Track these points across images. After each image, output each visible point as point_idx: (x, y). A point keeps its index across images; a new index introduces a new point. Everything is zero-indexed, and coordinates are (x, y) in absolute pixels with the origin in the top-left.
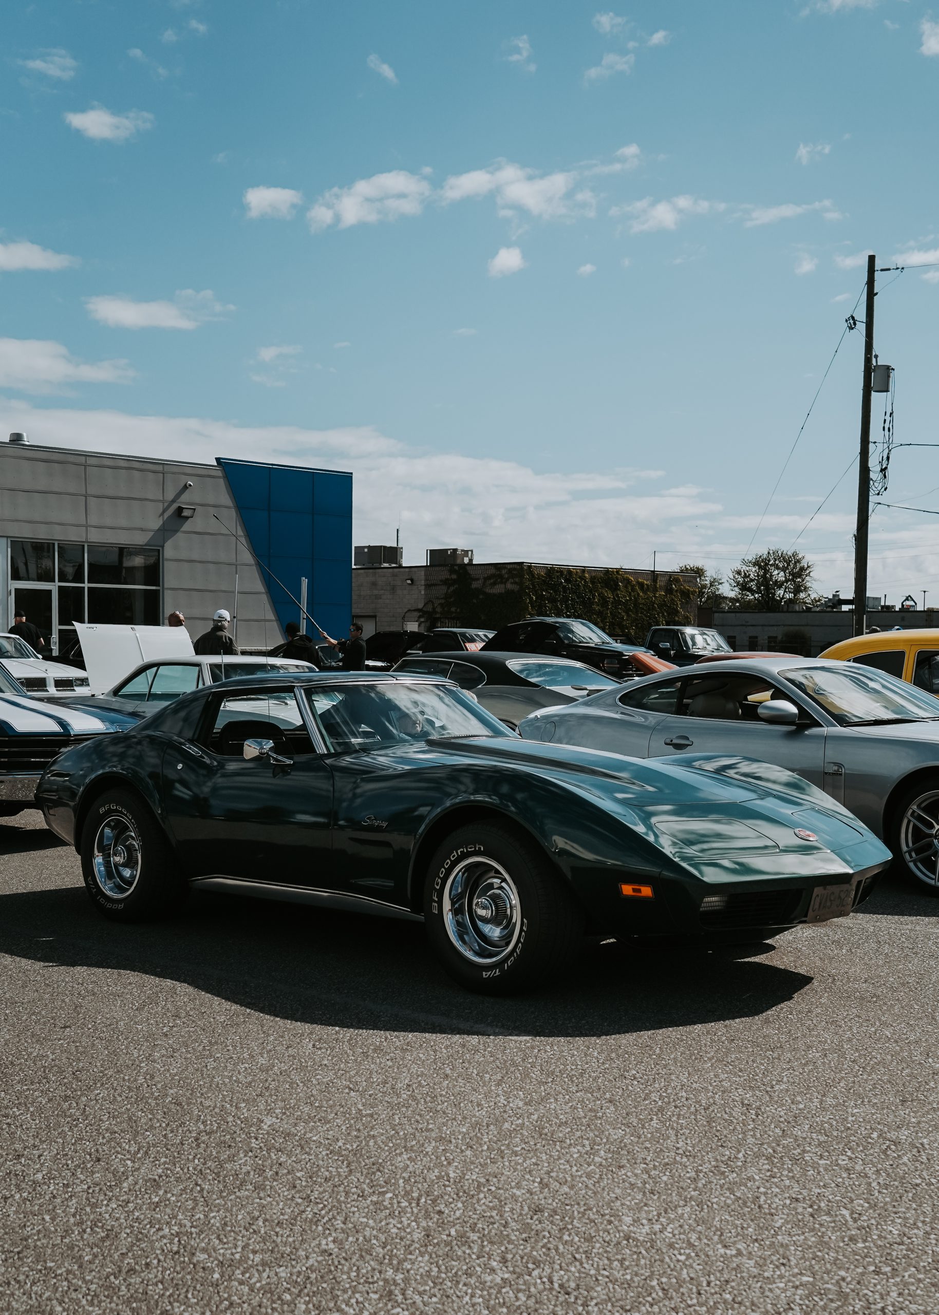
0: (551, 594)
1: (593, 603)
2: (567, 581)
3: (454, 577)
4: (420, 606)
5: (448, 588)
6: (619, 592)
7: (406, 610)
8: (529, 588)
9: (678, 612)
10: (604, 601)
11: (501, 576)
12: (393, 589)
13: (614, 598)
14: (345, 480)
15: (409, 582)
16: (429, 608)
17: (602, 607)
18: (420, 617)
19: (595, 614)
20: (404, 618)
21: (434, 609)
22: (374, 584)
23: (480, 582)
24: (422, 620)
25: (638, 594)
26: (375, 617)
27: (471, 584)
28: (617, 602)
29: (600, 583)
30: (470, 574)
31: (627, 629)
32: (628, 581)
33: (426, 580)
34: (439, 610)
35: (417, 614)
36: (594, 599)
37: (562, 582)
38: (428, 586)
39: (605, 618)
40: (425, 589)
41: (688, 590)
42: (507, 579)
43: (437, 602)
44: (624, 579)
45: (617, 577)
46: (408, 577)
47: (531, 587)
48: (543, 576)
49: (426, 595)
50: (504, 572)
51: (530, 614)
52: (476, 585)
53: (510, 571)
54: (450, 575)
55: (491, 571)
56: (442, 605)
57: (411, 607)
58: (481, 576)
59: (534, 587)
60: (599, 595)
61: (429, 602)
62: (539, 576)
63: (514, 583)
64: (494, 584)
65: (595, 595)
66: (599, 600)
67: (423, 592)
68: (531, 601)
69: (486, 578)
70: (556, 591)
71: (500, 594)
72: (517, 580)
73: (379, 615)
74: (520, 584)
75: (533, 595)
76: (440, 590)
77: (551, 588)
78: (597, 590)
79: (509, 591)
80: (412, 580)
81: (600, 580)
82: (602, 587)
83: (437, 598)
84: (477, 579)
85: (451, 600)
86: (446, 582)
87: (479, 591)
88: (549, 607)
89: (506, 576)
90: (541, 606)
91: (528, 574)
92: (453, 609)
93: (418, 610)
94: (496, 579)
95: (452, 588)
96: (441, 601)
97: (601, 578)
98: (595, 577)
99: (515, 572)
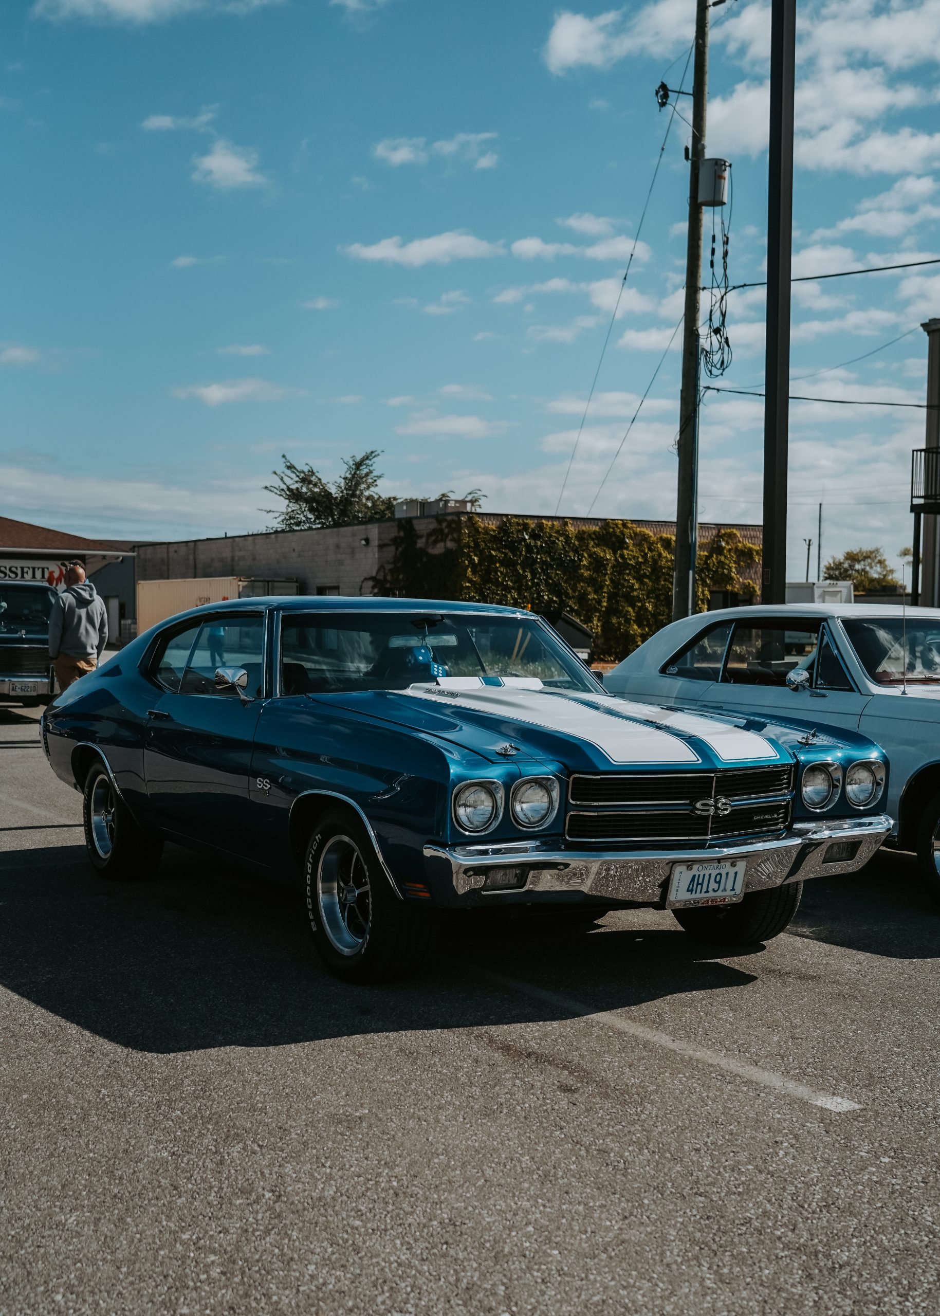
0: (506, 554)
1: (579, 567)
2: (534, 536)
3: (402, 534)
4: (374, 574)
5: (397, 549)
6: (625, 552)
7: (362, 578)
8: (469, 547)
9: (732, 579)
10: (598, 564)
11: (441, 531)
12: (353, 552)
13: (616, 560)
15: (363, 542)
16: (381, 577)
18: (373, 587)
19: (584, 582)
21: (385, 577)
22: (338, 546)
23: (424, 540)
24: (376, 591)
25: (660, 555)
26: (337, 588)
27: (416, 543)
28: (621, 567)
29: (593, 539)
30: (414, 530)
31: (640, 601)
32: (645, 538)
33: (380, 539)
34: (389, 578)
36: (581, 560)
37: (525, 540)
38: (381, 547)
39: (602, 587)
40: (379, 552)
41: (750, 549)
42: (447, 536)
43: (389, 567)
44: (636, 534)
45: (622, 532)
46: (364, 537)
47: (472, 544)
48: (494, 531)
49: (379, 558)
50: (444, 525)
51: (470, 581)
52: (421, 543)
53: (450, 524)
54: (399, 532)
55: (433, 525)
56: (391, 570)
57: (366, 575)
58: (425, 532)
59: (477, 545)
60: (590, 556)
61: (381, 568)
62: (486, 530)
63: (453, 540)
64: (435, 542)
65: (583, 556)
66: (590, 563)
67: (376, 556)
68: (473, 565)
69: (429, 535)
70: (515, 550)
71: (440, 555)
72: (455, 535)
73: (341, 585)
74: (458, 541)
75: (476, 555)
76: (391, 552)
77: (505, 547)
78: (587, 550)
79: (448, 551)
80: (367, 540)
81: (594, 536)
82: (597, 545)
83: (388, 563)
84: (421, 536)
85: (399, 565)
86: (395, 541)
87: (423, 551)
88: (502, 573)
89: (446, 531)
90: (488, 571)
91: (468, 528)
92: (401, 577)
93: (372, 578)
94: (437, 535)
95: (400, 549)
96: (391, 566)
97: (594, 532)
98: (584, 532)
99: (454, 526)
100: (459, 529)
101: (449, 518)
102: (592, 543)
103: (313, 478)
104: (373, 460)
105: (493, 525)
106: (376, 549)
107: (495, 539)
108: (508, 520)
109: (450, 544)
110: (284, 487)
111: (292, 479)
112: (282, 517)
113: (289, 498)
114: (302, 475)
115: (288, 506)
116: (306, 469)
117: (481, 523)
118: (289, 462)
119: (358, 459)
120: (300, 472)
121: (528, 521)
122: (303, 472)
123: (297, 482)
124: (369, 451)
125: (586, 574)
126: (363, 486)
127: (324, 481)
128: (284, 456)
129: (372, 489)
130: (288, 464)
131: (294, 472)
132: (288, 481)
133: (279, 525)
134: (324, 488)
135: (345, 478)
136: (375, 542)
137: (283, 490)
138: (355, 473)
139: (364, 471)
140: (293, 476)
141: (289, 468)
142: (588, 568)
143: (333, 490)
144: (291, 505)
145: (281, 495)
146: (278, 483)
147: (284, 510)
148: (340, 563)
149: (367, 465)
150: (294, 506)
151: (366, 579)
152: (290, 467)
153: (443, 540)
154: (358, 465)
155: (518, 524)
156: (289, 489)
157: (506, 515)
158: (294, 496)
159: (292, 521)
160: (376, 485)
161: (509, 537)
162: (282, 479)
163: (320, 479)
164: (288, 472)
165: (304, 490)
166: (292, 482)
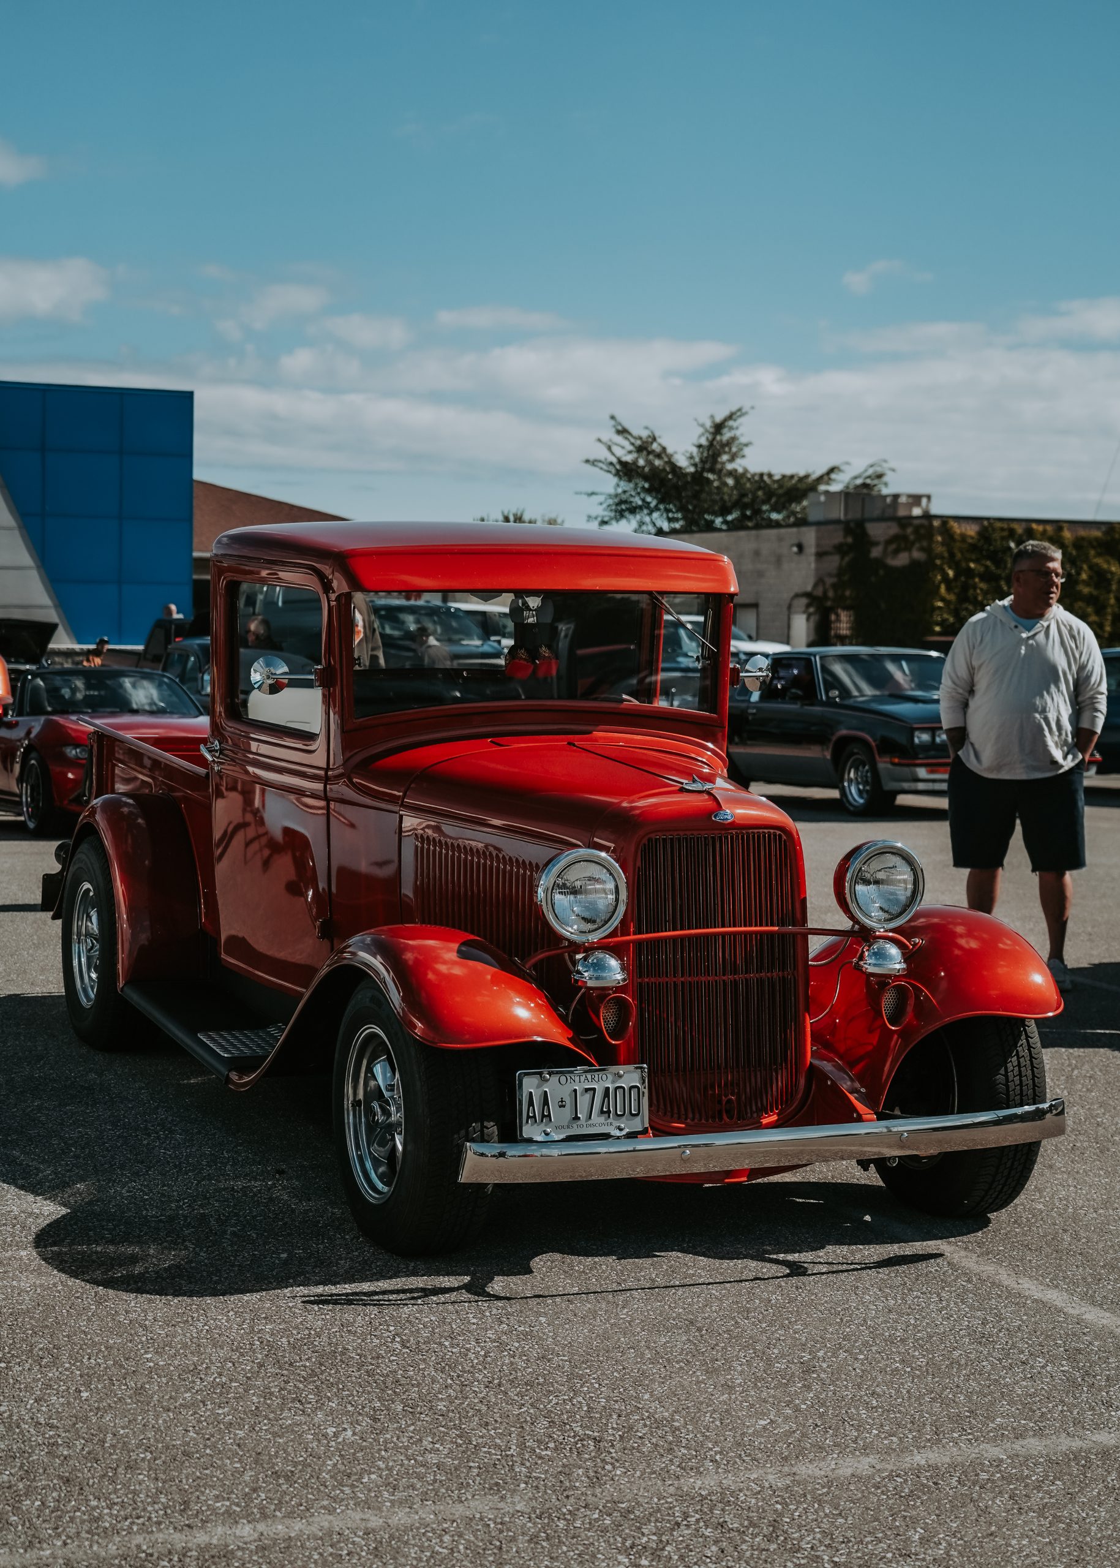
0: (987, 567)
3: (850, 540)
4: (809, 588)
5: (842, 558)
7: (792, 594)
8: (942, 558)
11: (905, 538)
12: (779, 561)
14: (190, 395)
15: (795, 549)
16: (819, 592)
17: (1097, 587)
18: (808, 606)
20: (790, 607)
21: (825, 592)
22: (757, 553)
23: (880, 548)
24: (811, 610)
26: (755, 606)
27: (869, 552)
33: (818, 545)
34: (831, 594)
35: (804, 601)
36: (1079, 574)
38: (820, 555)
40: (817, 561)
42: (913, 543)
43: (830, 581)
46: (796, 541)
47: (946, 555)
48: (972, 538)
49: (817, 569)
50: (909, 530)
51: (943, 600)
52: (876, 552)
53: (917, 529)
54: (845, 537)
55: (893, 529)
56: (834, 586)
57: (797, 589)
58: (882, 539)
59: (952, 555)
60: (1091, 567)
61: (820, 581)
62: (964, 537)
63: (922, 549)
64: (896, 552)
65: (1081, 568)
66: (1090, 577)
67: (813, 566)
68: (945, 579)
69: (889, 542)
70: (999, 562)
71: (904, 568)
72: (925, 544)
73: (761, 602)
74: (928, 550)
75: (950, 568)
76: (834, 562)
77: (988, 558)
78: (1087, 560)
79: (914, 564)
80: (800, 547)
81: (1095, 543)
82: (1099, 555)
83: (830, 575)
84: (877, 544)
85: (846, 578)
86: (840, 549)
87: (880, 563)
88: (981, 590)
89: (912, 537)
90: (965, 588)
91: (941, 534)
92: (848, 593)
93: (807, 595)
94: (900, 543)
95: (847, 559)
96: (834, 580)
97: (1097, 539)
98: (1083, 539)
99: (922, 531)
100: (930, 536)
101: (916, 522)
102: (1092, 552)
103: (655, 446)
104: (740, 421)
105: (971, 530)
106: (812, 559)
107: (974, 547)
108: (990, 524)
109: (917, 555)
110: (614, 460)
111: (623, 447)
112: (611, 501)
113: (617, 474)
114: (638, 443)
115: (618, 485)
116: (644, 434)
117: (957, 528)
118: (620, 424)
119: (718, 419)
120: (635, 438)
121: (1015, 526)
122: (640, 438)
123: (630, 452)
124: (734, 409)
125: (1086, 590)
126: (725, 457)
127: (670, 450)
128: (613, 418)
129: (738, 461)
130: (620, 428)
131: (626, 438)
132: (619, 452)
133: (606, 513)
134: (670, 459)
135: (700, 446)
136: (811, 549)
137: (611, 464)
138: (714, 439)
139: (727, 435)
140: (626, 444)
141: (619, 432)
142: (1086, 583)
143: (682, 462)
144: (622, 483)
145: (609, 471)
146: (603, 454)
147: (612, 491)
148: (760, 574)
149: (731, 428)
150: (624, 485)
151: (797, 596)
152: (623, 432)
153: (908, 549)
154: (718, 428)
155: (1002, 529)
156: (620, 462)
157: (988, 519)
158: (626, 471)
159: (624, 507)
160: (743, 456)
161: (990, 544)
162: (609, 448)
163: (664, 449)
164: (619, 439)
165: (641, 462)
166: (624, 451)
